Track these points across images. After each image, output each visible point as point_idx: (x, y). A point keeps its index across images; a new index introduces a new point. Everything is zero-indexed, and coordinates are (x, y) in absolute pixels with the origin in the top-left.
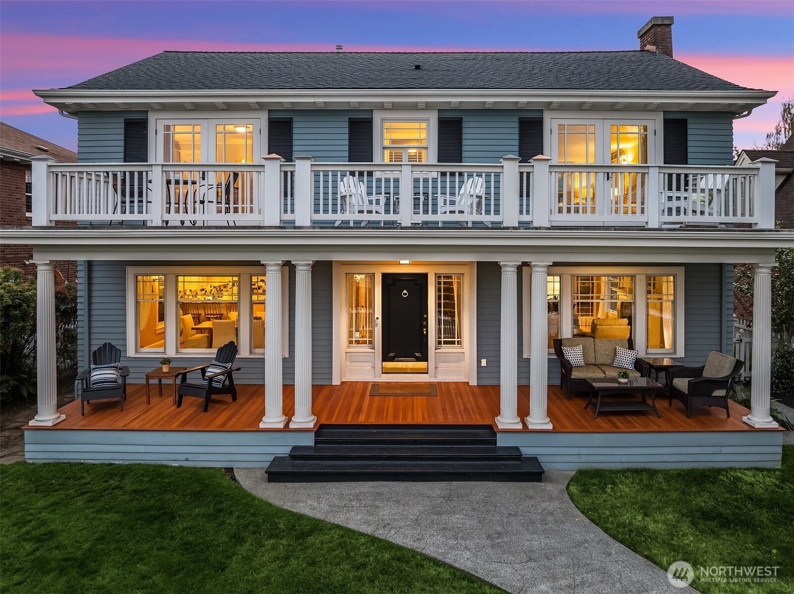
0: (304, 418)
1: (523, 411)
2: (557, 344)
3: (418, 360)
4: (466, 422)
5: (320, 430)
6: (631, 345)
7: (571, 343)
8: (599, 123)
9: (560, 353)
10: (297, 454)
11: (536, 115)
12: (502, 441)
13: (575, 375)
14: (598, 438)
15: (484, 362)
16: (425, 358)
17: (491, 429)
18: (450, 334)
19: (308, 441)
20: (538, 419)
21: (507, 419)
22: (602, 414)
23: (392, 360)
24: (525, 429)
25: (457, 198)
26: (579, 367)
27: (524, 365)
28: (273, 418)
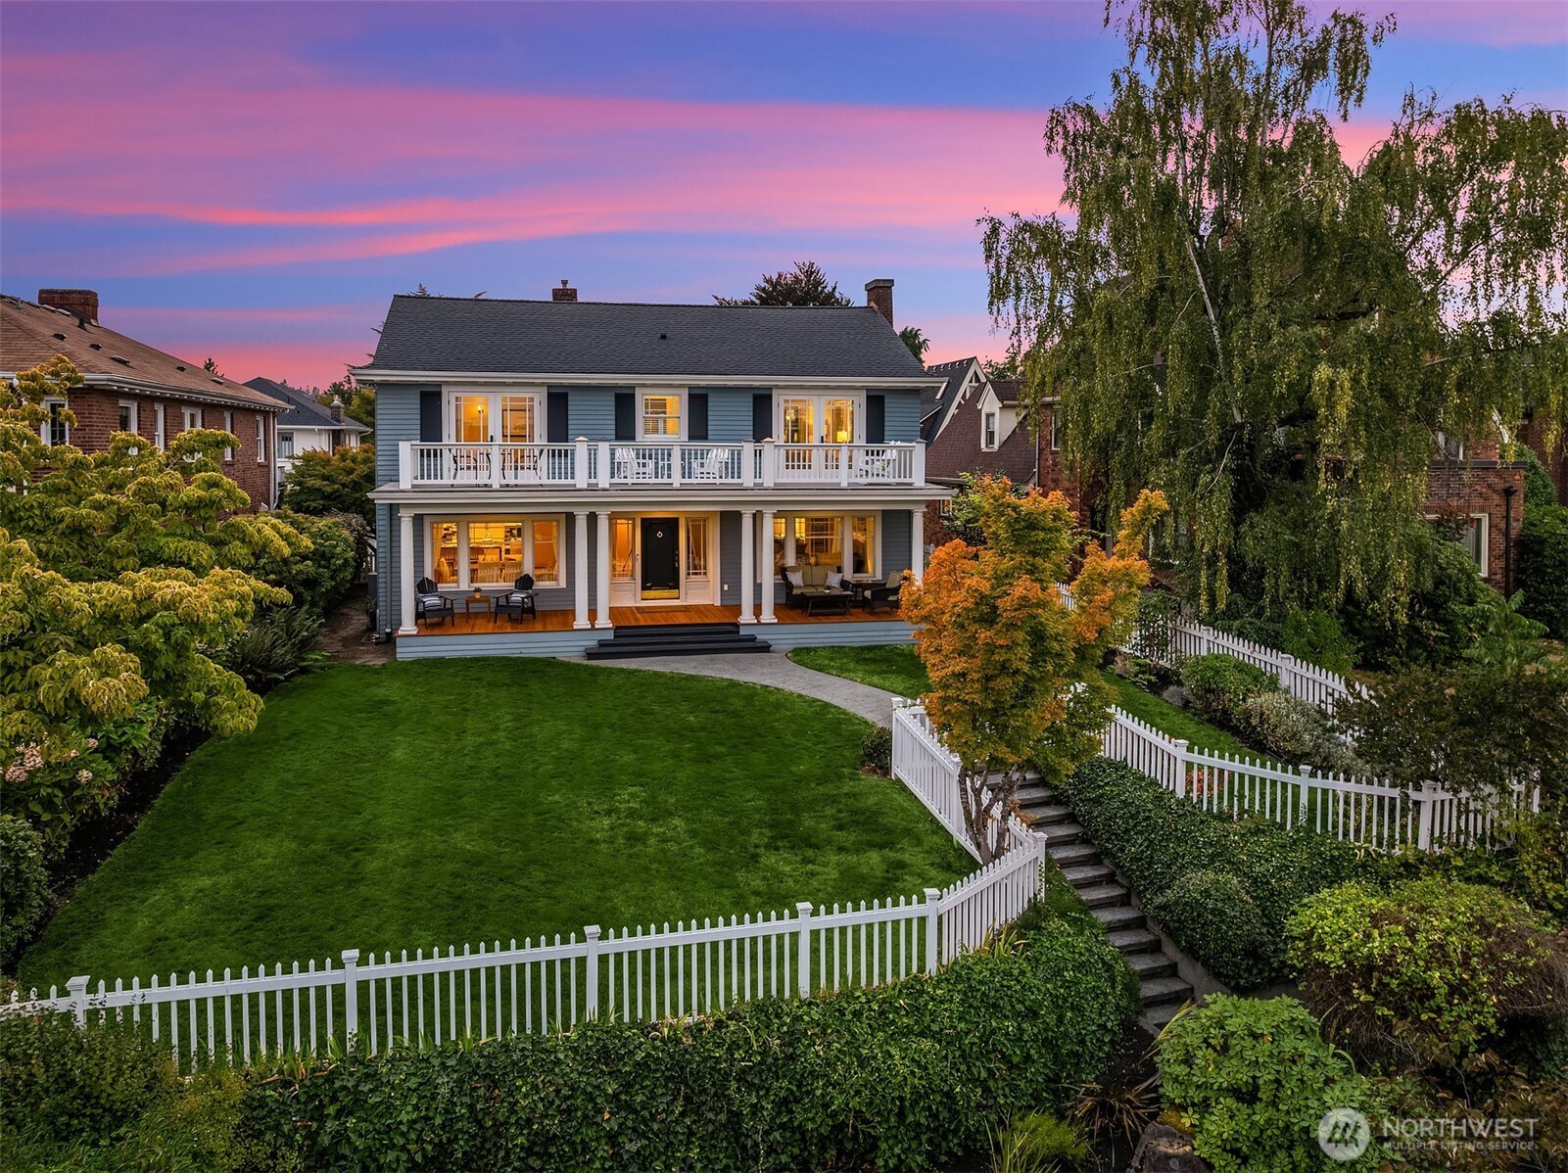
0: (603, 621)
1: (757, 610)
2: (781, 571)
3: (671, 588)
4: (716, 621)
5: (617, 628)
6: (839, 570)
7: (794, 569)
8: (815, 398)
9: (785, 578)
10: (602, 644)
11: (767, 392)
12: (743, 632)
13: (796, 592)
14: (807, 627)
15: (726, 587)
16: (677, 586)
17: (737, 625)
18: (697, 567)
19: (610, 636)
20: (768, 616)
21: (747, 616)
22: (811, 615)
23: (649, 588)
24: (759, 623)
25: (706, 462)
26: (799, 587)
27: (758, 588)
28: (581, 621)
